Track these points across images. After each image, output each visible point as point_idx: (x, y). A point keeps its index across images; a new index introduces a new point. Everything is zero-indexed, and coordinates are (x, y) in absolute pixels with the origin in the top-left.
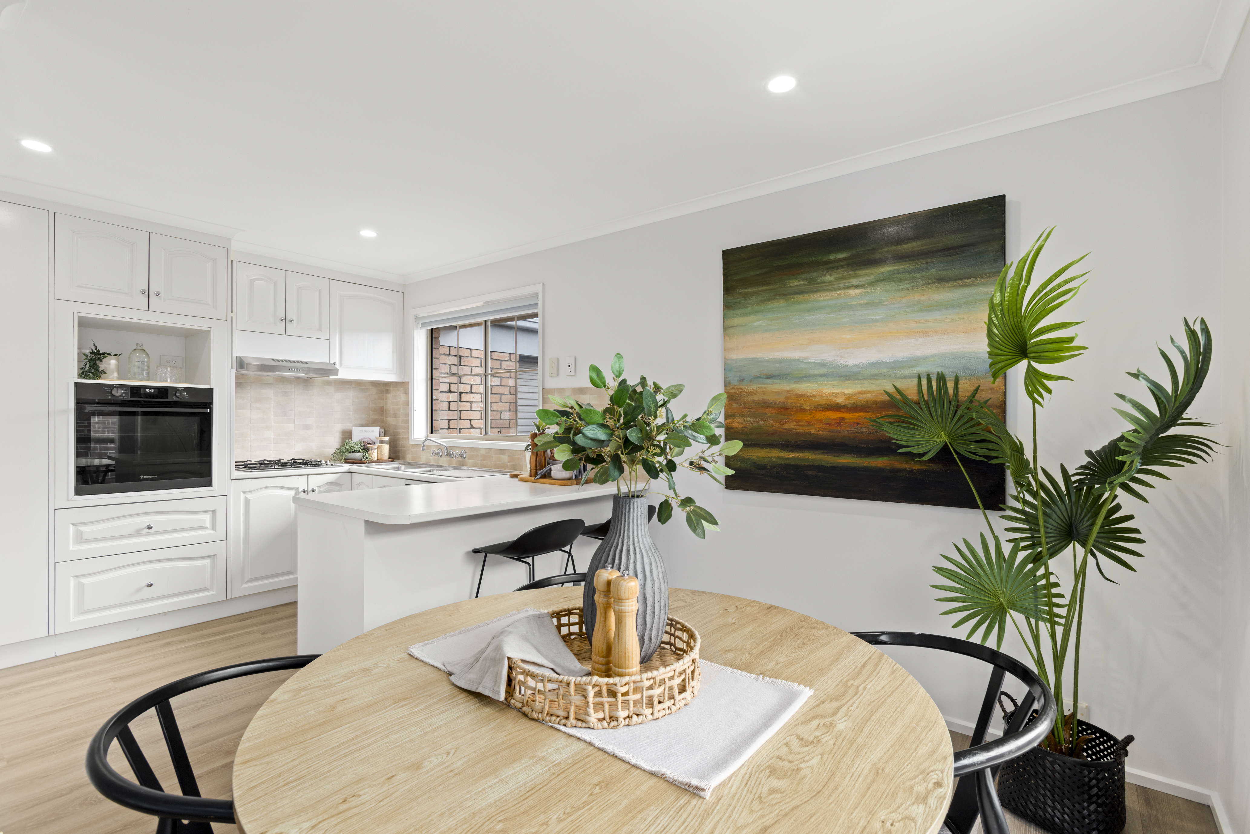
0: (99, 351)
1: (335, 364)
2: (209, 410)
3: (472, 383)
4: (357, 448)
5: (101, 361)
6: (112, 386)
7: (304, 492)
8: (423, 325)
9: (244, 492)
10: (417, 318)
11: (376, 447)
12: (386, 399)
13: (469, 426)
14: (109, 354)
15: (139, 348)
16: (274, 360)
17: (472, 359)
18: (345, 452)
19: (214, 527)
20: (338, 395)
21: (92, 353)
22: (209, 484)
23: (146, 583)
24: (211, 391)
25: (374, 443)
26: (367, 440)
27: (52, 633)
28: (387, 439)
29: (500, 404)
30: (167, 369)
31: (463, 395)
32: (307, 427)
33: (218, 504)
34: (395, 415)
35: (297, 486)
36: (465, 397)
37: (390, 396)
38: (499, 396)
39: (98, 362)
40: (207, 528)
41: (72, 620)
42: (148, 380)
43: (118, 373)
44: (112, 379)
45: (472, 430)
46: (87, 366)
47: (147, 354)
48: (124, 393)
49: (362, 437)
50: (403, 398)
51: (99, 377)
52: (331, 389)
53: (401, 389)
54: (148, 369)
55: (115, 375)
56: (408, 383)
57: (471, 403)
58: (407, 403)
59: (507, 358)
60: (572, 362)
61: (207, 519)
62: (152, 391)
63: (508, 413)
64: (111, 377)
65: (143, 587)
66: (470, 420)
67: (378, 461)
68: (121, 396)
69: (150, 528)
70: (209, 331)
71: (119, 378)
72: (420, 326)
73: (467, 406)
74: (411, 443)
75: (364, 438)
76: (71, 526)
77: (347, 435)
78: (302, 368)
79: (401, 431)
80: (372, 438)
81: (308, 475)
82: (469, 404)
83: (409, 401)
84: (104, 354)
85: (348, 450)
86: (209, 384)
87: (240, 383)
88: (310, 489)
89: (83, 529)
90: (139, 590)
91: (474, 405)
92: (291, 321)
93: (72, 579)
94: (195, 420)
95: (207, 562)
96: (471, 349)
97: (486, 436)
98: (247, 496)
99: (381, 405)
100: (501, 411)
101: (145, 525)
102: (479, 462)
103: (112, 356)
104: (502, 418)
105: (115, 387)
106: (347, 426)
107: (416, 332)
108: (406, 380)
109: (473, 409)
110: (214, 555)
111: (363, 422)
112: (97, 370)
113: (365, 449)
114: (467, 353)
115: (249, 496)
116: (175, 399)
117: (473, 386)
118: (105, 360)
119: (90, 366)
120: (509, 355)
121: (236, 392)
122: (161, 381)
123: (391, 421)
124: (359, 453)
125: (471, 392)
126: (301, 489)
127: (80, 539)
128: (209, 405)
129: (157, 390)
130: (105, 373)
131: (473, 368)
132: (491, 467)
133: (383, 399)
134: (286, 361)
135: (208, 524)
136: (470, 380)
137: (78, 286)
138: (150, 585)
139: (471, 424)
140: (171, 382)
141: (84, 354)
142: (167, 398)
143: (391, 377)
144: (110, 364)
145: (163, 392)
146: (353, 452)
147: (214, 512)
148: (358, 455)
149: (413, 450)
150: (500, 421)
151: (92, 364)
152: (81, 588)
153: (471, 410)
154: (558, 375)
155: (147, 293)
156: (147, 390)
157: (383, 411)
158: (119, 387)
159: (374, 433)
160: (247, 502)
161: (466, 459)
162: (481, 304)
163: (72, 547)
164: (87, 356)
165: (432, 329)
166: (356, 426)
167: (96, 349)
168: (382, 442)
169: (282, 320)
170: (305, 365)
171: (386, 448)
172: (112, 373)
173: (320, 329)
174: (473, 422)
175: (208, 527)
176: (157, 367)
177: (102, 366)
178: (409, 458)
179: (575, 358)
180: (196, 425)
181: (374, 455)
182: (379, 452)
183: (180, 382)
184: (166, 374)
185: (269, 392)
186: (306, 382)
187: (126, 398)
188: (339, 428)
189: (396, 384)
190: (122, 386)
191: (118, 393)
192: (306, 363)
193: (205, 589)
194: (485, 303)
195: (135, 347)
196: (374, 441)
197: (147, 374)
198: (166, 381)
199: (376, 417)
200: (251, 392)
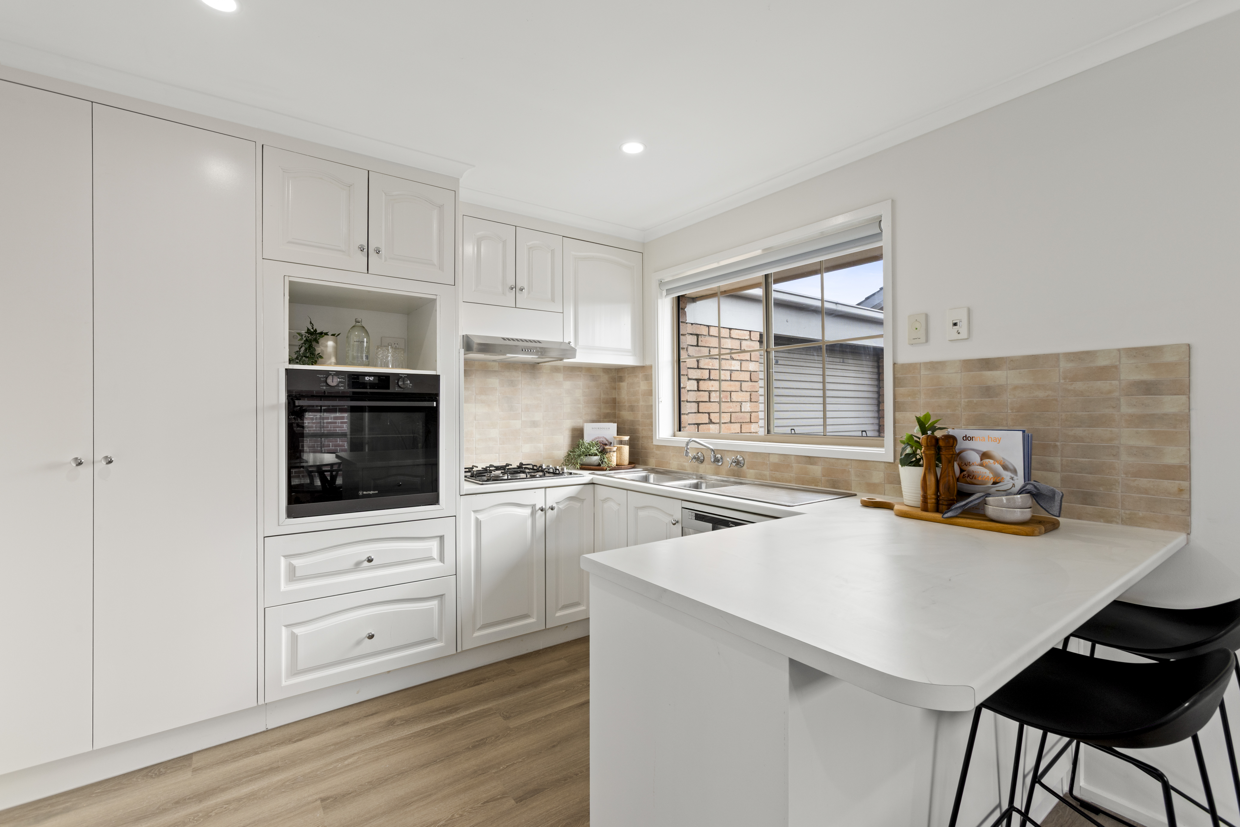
0: (316, 331)
1: (569, 343)
2: (435, 403)
3: (710, 367)
4: (594, 450)
5: (318, 342)
6: (327, 373)
7: (542, 510)
8: (669, 291)
9: (474, 511)
10: (661, 283)
11: (615, 449)
12: (619, 389)
13: (707, 421)
14: (326, 334)
15: (358, 325)
16: (504, 339)
17: (710, 338)
18: (580, 456)
19: (442, 559)
20: (568, 385)
21: (309, 332)
22: (435, 501)
23: (365, 634)
24: (437, 378)
25: (611, 443)
26: (601, 439)
27: (261, 701)
28: (626, 438)
29: (740, 394)
30: (388, 350)
31: (701, 382)
32: (534, 424)
33: (445, 528)
34: (632, 408)
35: (533, 503)
36: (703, 385)
37: (624, 385)
38: (739, 383)
39: (314, 343)
40: (434, 559)
41: (284, 683)
42: (368, 365)
43: (336, 359)
44: (330, 364)
45: (711, 426)
46: (303, 349)
47: (367, 332)
48: (340, 382)
49: (596, 436)
50: (643, 386)
51: (314, 363)
52: (560, 377)
53: (641, 375)
54: (368, 352)
55: (333, 360)
56: (651, 367)
57: (710, 392)
58: (650, 393)
59: (748, 337)
60: (961, 316)
61: (434, 545)
62: (372, 379)
63: (749, 404)
64: (329, 362)
65: (364, 638)
66: (709, 413)
67: (619, 467)
68: (337, 385)
69: (370, 560)
70: (435, 300)
71: (338, 363)
72: (664, 293)
73: (704, 396)
74: (655, 443)
75: (599, 438)
76: (282, 559)
77: (578, 434)
78: (536, 348)
79: (640, 428)
80: (608, 438)
81: (546, 488)
82: (707, 393)
83: (652, 390)
84: (321, 333)
85: (583, 452)
86: (436, 370)
87: (469, 368)
88: (548, 507)
89: (296, 562)
90: (359, 643)
91: (713, 395)
92: (521, 290)
93: (284, 628)
94: (420, 416)
95: (434, 604)
96: (708, 326)
97: (769, 437)
98: (478, 517)
99: (614, 397)
100: (741, 402)
101: (365, 557)
102: (767, 473)
103: (330, 337)
104: (743, 410)
105: (331, 374)
106: (578, 422)
107: (660, 301)
108: (648, 363)
109: (712, 400)
110: (442, 595)
111: (594, 418)
112: (312, 354)
113: (603, 452)
114: (704, 331)
115: (480, 516)
116: (397, 390)
117: (712, 371)
118: (322, 341)
119: (306, 349)
120: (748, 332)
121: (465, 381)
122: (381, 366)
123: (626, 415)
124: (596, 458)
125: (710, 379)
126: (538, 507)
127: (293, 575)
128: (435, 397)
129: (377, 378)
130: (321, 357)
131: (712, 350)
132: (790, 482)
133: (615, 389)
134: (517, 340)
135: (435, 554)
136: (708, 364)
137: (289, 242)
138: (371, 637)
139: (709, 418)
140: (393, 367)
141: (299, 334)
142: (389, 389)
143: (628, 360)
144: (326, 346)
145: (384, 380)
146: (590, 455)
147: (442, 538)
148: (595, 459)
149: (658, 452)
150: (740, 414)
151: (307, 346)
152: (294, 638)
153: (710, 402)
154: (927, 341)
155: (366, 250)
156: (367, 378)
157: (615, 403)
158: (334, 375)
159: (609, 430)
160: (478, 523)
161: (745, 467)
162: (759, 252)
163: (283, 587)
164: (302, 336)
165: (679, 297)
166: (587, 422)
167: (313, 328)
168: (621, 442)
169: (512, 289)
170: (538, 345)
171: (626, 449)
172: (330, 358)
173: (553, 300)
174: (713, 416)
175: (436, 558)
176: (378, 348)
177: (318, 350)
178: (652, 462)
179: (969, 311)
180: (421, 423)
181: (614, 459)
182: (618, 456)
183: (402, 368)
184: (387, 357)
185: (494, 382)
186: (532, 368)
187: (342, 388)
188: (568, 425)
189: (632, 369)
190: (338, 373)
191: (333, 382)
192: (539, 342)
193: (432, 640)
194: (764, 250)
195: (354, 323)
196: (610, 441)
197: (367, 357)
198: (388, 367)
199: (608, 411)
200: (477, 381)
